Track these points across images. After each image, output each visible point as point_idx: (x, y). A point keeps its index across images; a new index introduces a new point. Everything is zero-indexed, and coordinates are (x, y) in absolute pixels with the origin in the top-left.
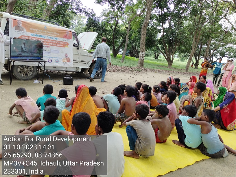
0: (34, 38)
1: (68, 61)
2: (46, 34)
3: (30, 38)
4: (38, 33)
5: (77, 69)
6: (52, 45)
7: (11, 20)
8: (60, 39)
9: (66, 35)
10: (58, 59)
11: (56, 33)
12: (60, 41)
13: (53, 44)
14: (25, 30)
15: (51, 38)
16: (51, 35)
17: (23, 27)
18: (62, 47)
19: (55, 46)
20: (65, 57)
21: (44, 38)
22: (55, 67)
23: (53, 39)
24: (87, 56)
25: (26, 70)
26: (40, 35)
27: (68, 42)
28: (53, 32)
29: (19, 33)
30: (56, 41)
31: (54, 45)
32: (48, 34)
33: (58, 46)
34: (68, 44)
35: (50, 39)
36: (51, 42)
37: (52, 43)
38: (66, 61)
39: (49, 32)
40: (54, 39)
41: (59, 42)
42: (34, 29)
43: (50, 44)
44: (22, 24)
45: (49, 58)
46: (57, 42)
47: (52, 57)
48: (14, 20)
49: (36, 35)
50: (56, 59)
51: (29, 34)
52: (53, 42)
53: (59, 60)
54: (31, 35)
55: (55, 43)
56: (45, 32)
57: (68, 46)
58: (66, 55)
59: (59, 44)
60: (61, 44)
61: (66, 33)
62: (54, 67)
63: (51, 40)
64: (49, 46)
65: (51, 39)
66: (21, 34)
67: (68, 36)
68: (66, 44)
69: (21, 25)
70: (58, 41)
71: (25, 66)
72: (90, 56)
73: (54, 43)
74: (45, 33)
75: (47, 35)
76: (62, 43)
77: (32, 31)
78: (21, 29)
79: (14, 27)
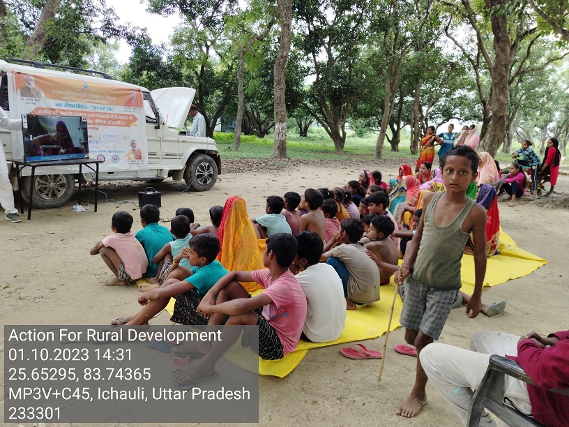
0: (64, 110)
1: (139, 157)
2: (87, 100)
3: (54, 113)
4: (70, 100)
5: (159, 171)
6: (102, 124)
7: (11, 74)
8: (119, 109)
9: (131, 100)
10: (117, 154)
11: (108, 97)
12: (118, 115)
13: (105, 121)
14: (43, 94)
15: (99, 109)
16: (99, 101)
17: (38, 89)
18: (123, 126)
19: (110, 125)
20: (131, 148)
21: (84, 110)
22: (112, 173)
23: (103, 111)
24: (178, 142)
25: (52, 185)
26: (75, 103)
27: (137, 115)
28: (101, 94)
29: (31, 102)
30: (110, 114)
31: (106, 124)
32: (93, 101)
33: (115, 125)
34: (135, 119)
35: (97, 111)
36: (99, 118)
37: (103, 119)
38: (132, 156)
39: (93, 96)
40: (106, 111)
41: (116, 117)
42: (60, 92)
43: (97, 121)
44: (36, 82)
45: (99, 154)
46: (112, 117)
47: (105, 151)
48: (17, 75)
49: (67, 105)
50: (112, 154)
51: (52, 103)
52: (104, 116)
53: (120, 155)
54: (57, 105)
55: (110, 119)
56: (86, 95)
57: (137, 123)
58: (133, 144)
59: (117, 120)
60: (121, 120)
61: (129, 94)
62: (109, 173)
63: (100, 113)
64: (96, 126)
65: (99, 111)
66: (35, 104)
67: (134, 101)
68: (131, 118)
69: (33, 85)
70: (114, 114)
71: (50, 175)
72: (184, 142)
73: (107, 120)
74: (85, 98)
75: (90, 102)
76: (123, 118)
77: (58, 97)
78: (34, 94)
79: (19, 90)
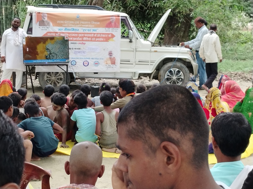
0: (63, 33)
1: (113, 63)
2: (79, 26)
3: (57, 34)
4: (68, 26)
6: (88, 41)
7: (35, 14)
8: (102, 30)
10: (98, 60)
11: (94, 22)
13: (90, 39)
14: (51, 24)
15: (87, 30)
16: (86, 26)
17: (49, 21)
18: (104, 41)
19: (94, 41)
20: (108, 57)
21: (77, 32)
22: (97, 73)
23: (89, 32)
24: (150, 51)
25: (53, 78)
26: (71, 28)
27: (114, 33)
28: (88, 21)
29: (44, 29)
30: (94, 34)
31: (91, 41)
32: (83, 26)
33: (97, 41)
34: (113, 36)
35: (85, 32)
36: (86, 37)
37: (89, 37)
39: (83, 23)
40: (91, 32)
41: (99, 35)
43: (85, 39)
44: (48, 17)
45: (85, 60)
47: (89, 58)
48: (38, 14)
49: (66, 29)
51: (56, 29)
52: (90, 35)
53: (100, 61)
54: (59, 30)
55: (94, 37)
56: (78, 22)
57: (114, 38)
58: (110, 54)
59: (99, 37)
60: (102, 37)
61: (110, 19)
62: (95, 73)
63: (87, 33)
64: (84, 42)
66: (46, 30)
67: (113, 24)
68: (110, 36)
69: (46, 19)
71: (53, 73)
72: (156, 51)
73: (92, 37)
74: (78, 24)
75: (81, 27)
76: (104, 36)
77: (60, 25)
78: (46, 24)
79: (38, 22)
